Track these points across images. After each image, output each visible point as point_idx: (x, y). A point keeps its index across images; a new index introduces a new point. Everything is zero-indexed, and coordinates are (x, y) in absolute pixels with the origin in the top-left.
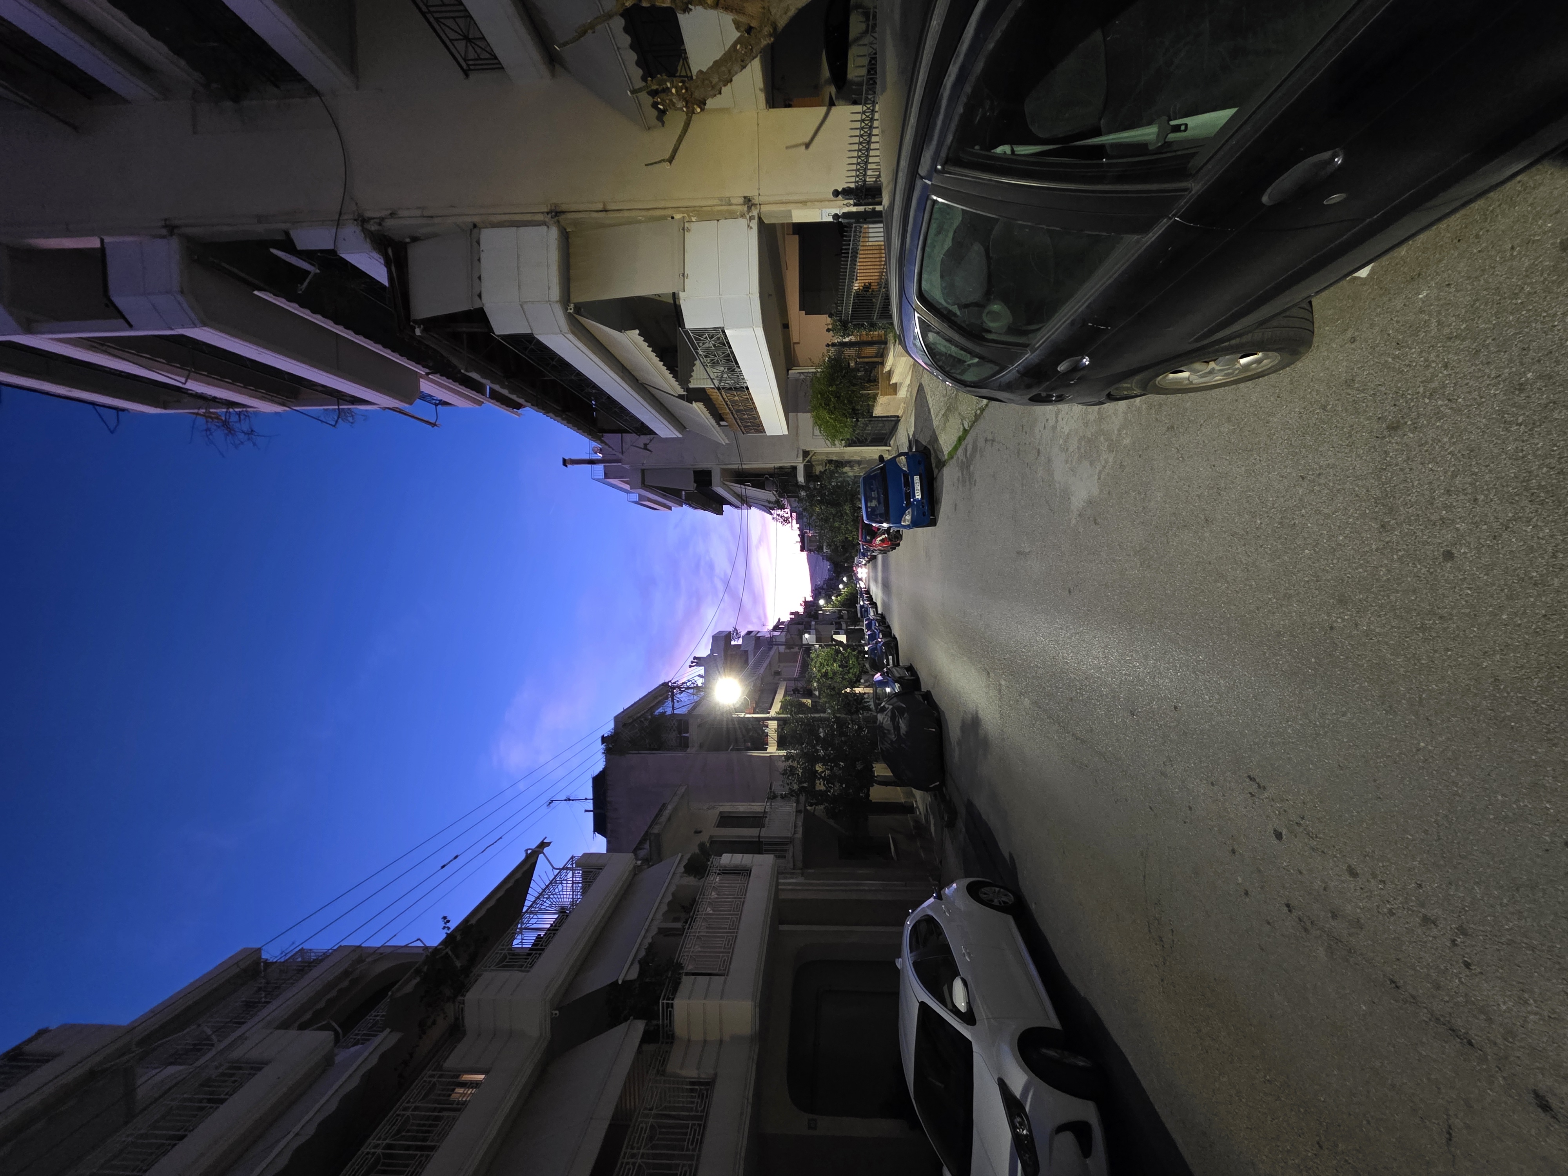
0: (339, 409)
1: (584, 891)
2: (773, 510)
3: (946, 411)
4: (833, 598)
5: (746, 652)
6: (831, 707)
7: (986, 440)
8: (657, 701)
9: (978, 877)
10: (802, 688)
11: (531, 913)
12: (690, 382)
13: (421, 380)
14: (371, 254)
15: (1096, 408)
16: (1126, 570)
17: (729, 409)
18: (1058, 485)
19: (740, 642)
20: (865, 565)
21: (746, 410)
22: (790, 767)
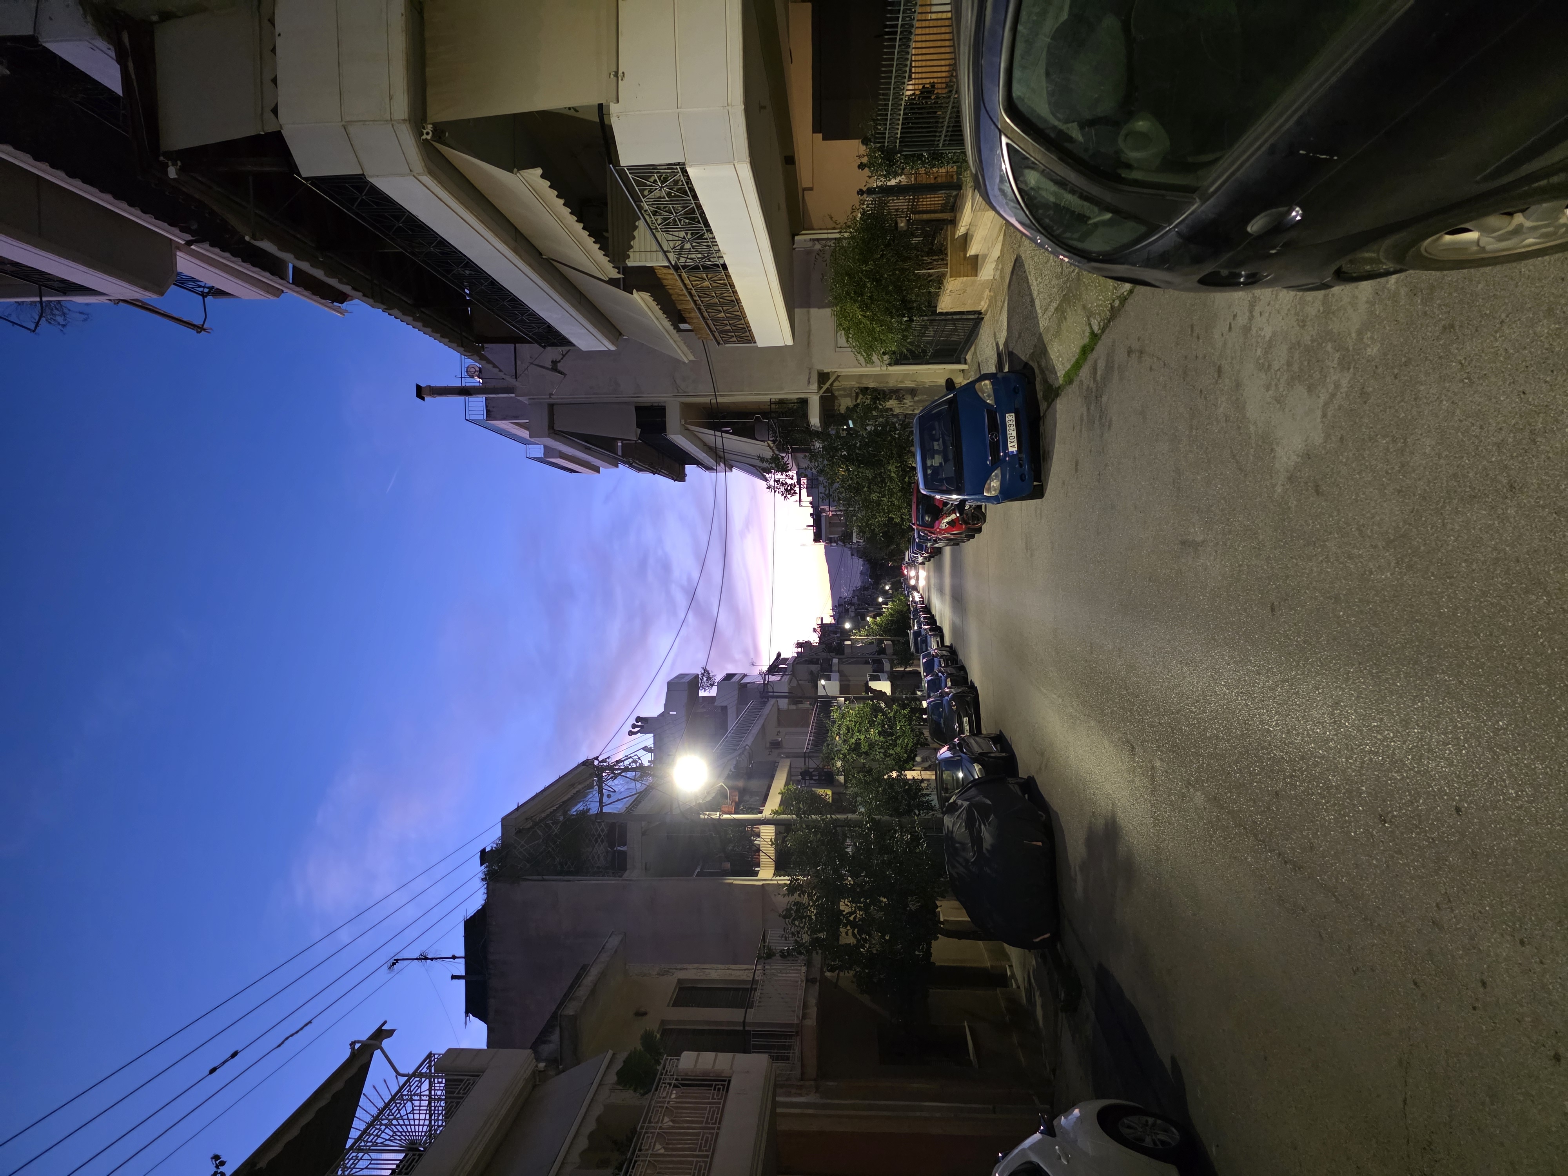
0: (41, 302)
1: (449, 1113)
2: (769, 472)
3: (1062, 302)
4: (868, 619)
5: (724, 709)
6: (864, 803)
7: (1130, 352)
8: (574, 791)
9: (1117, 1098)
10: (815, 769)
11: (360, 1150)
12: (629, 257)
13: (178, 253)
14: (93, 42)
15: (1320, 294)
16: (1371, 573)
17: (695, 302)
18: (1252, 428)
19: (713, 692)
20: (923, 563)
21: (722, 304)
22: (796, 904)
